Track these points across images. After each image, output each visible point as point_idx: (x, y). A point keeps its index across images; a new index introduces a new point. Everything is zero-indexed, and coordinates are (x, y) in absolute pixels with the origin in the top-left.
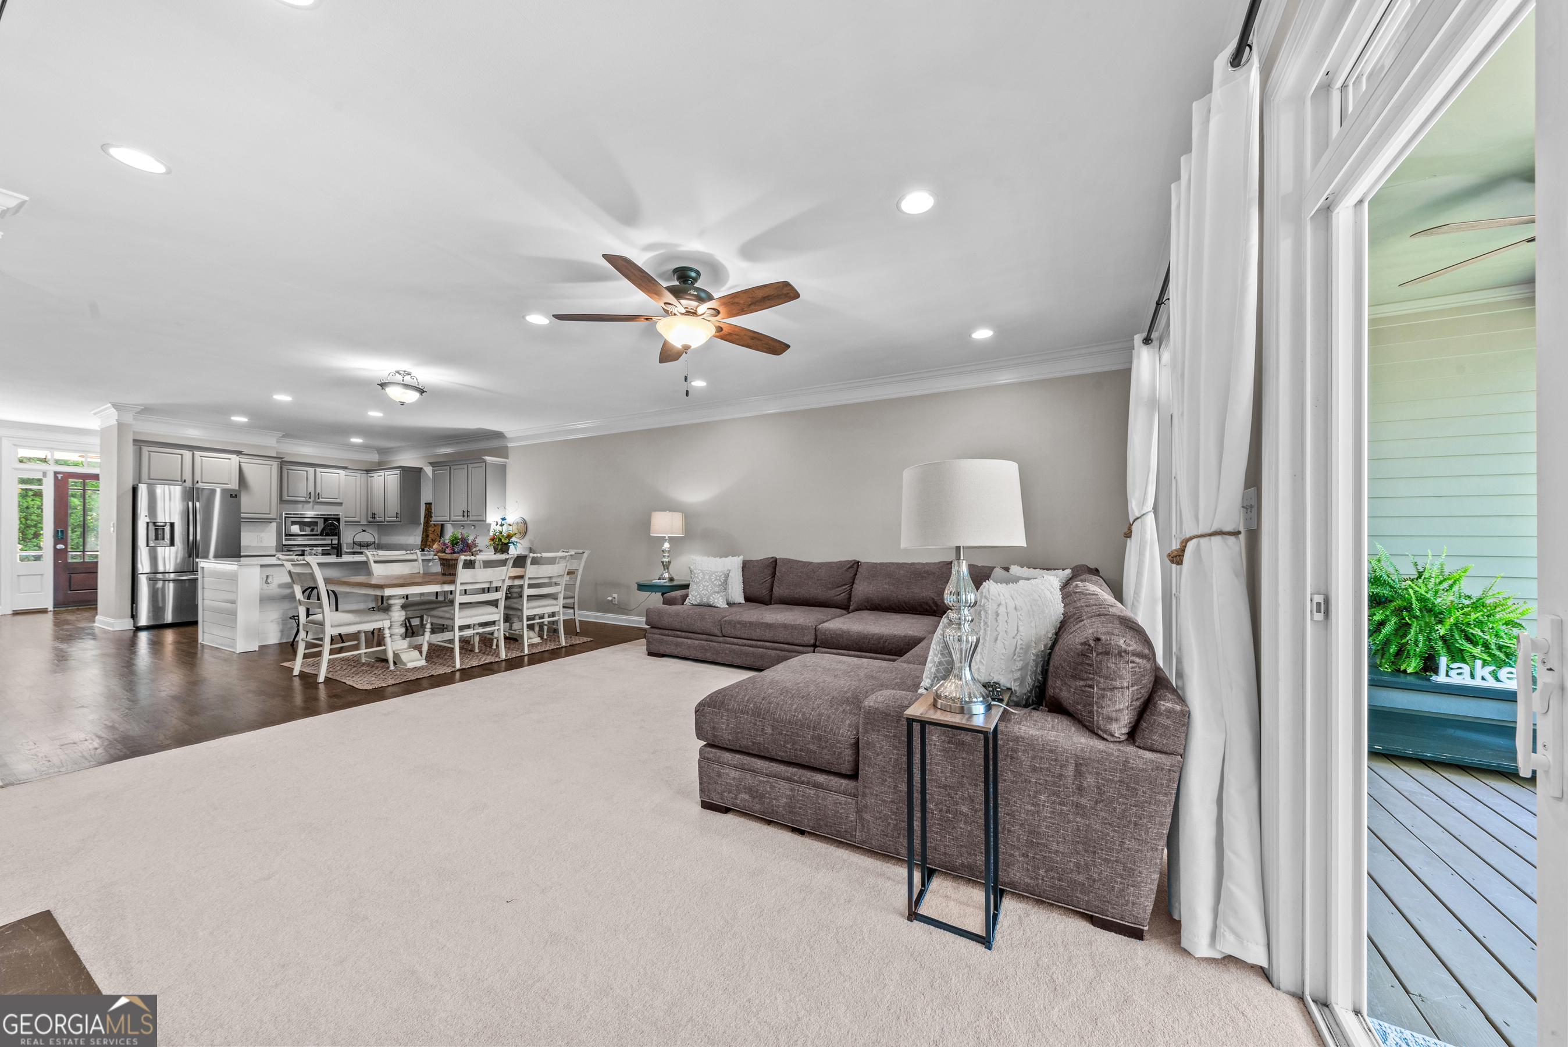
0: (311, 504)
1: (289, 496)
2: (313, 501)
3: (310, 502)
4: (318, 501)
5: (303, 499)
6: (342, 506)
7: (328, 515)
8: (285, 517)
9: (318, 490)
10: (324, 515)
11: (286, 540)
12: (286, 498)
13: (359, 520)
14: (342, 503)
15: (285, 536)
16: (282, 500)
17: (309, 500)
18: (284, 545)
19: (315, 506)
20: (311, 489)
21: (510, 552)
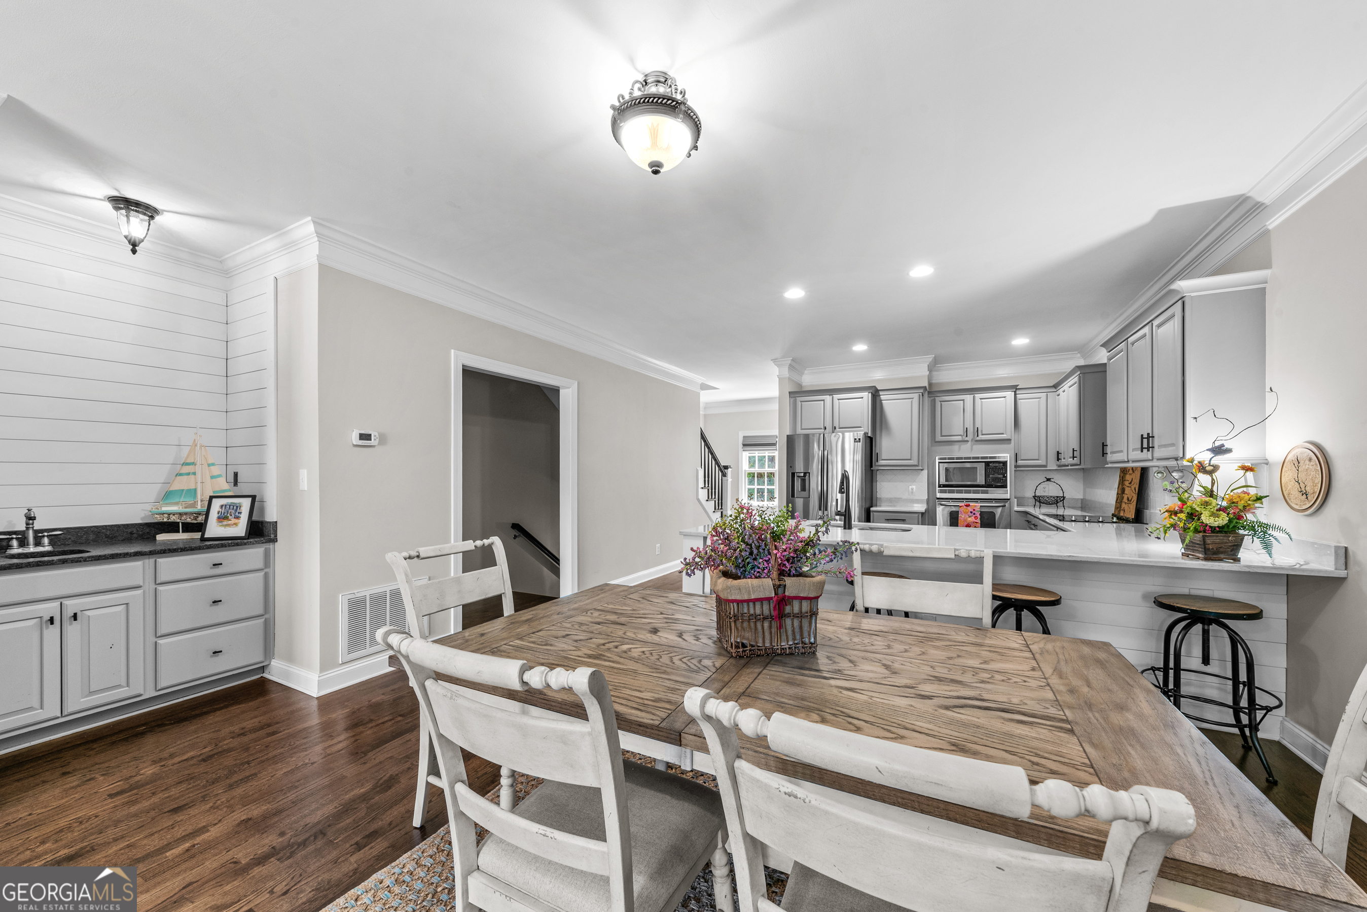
0: (969, 443)
1: (942, 436)
2: (972, 440)
3: (968, 441)
4: (978, 439)
5: (959, 438)
6: (1010, 443)
7: (991, 458)
8: (939, 463)
9: (978, 425)
10: (986, 458)
11: (941, 492)
12: (939, 438)
13: (1044, 463)
14: (1010, 440)
15: (939, 487)
16: (934, 442)
17: (966, 439)
18: (938, 499)
19: (974, 447)
20: (969, 424)
21: (1242, 554)
